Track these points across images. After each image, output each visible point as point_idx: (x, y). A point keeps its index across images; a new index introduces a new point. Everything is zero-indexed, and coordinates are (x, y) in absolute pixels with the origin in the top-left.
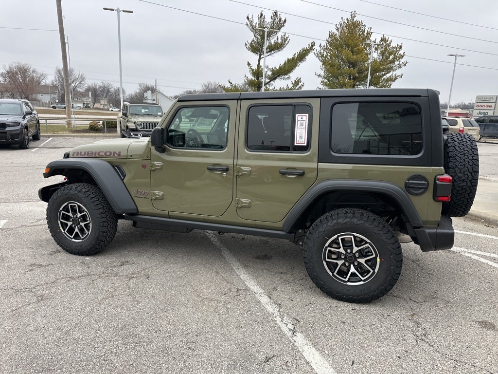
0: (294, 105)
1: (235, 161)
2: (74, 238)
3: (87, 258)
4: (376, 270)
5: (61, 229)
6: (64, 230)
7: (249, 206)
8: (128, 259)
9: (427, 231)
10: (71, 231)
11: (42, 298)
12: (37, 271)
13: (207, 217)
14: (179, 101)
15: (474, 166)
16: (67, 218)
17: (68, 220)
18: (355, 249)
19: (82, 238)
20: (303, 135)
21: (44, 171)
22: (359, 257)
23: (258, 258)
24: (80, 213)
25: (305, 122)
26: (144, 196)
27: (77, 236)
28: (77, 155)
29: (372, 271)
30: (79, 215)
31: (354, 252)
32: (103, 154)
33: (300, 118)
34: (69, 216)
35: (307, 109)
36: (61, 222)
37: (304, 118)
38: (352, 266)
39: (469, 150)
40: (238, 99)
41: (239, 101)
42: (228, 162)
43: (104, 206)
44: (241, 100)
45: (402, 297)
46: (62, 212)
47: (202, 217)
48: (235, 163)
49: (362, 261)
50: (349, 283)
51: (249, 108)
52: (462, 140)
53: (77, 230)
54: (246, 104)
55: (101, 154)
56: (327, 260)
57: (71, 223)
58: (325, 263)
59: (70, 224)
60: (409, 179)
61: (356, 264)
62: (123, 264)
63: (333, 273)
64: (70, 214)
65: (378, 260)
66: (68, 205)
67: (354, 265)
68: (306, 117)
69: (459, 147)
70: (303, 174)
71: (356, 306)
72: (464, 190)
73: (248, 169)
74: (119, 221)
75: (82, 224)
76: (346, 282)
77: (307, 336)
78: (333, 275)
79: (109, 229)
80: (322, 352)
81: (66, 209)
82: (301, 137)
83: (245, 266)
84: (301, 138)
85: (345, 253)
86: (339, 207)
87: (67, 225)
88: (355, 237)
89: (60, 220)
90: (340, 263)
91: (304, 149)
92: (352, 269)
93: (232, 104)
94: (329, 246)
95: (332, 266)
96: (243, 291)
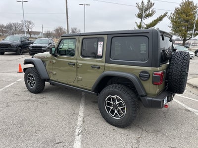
0: (98, 38)
3: (34, 94)
4: (125, 114)
7: (81, 80)
8: (47, 97)
9: (148, 98)
10: (30, 84)
11: (8, 106)
13: (69, 83)
14: (61, 37)
16: (29, 79)
18: (117, 103)
20: (101, 51)
21: (24, 62)
23: (94, 102)
25: (101, 45)
26: (51, 73)
27: (32, 86)
29: (123, 114)
30: (32, 78)
35: (102, 39)
41: (80, 37)
46: (28, 77)
48: (77, 62)
49: (120, 108)
51: (83, 39)
53: (32, 84)
56: (106, 106)
57: (31, 81)
60: (141, 73)
61: (117, 109)
62: (43, 98)
65: (126, 109)
66: (29, 75)
68: (102, 43)
70: (99, 68)
72: (177, 80)
73: (81, 65)
74: (46, 82)
75: (33, 82)
76: (113, 117)
78: (109, 113)
84: (100, 53)
85: (113, 104)
88: (117, 97)
90: (111, 108)
91: (101, 57)
92: (116, 112)
93: (77, 38)
94: (107, 100)
95: (108, 109)
96: (75, 114)
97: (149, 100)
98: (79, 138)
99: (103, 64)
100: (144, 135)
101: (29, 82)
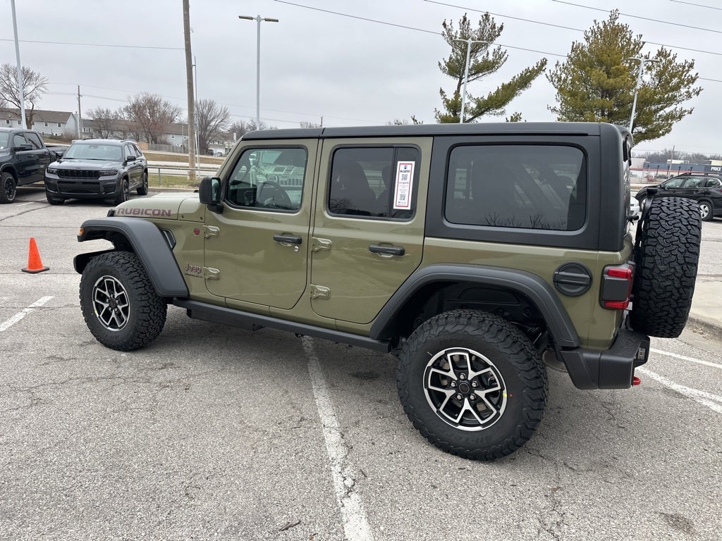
0: (395, 148)
1: (312, 229)
2: (110, 326)
3: (124, 355)
4: (502, 411)
5: (96, 312)
6: (99, 314)
7: (327, 297)
8: (175, 361)
9: (586, 355)
10: (107, 315)
11: (36, 402)
12: (54, 366)
13: (273, 309)
14: (243, 140)
15: (688, 253)
16: (102, 297)
17: (104, 301)
18: (472, 374)
19: (119, 326)
20: (407, 193)
21: (79, 232)
22: (477, 388)
24: (118, 292)
25: (409, 174)
26: (196, 274)
27: (113, 324)
28: (122, 212)
29: (495, 412)
30: (116, 295)
31: (469, 378)
32: (150, 212)
33: (402, 168)
34: (105, 295)
35: (412, 153)
36: (96, 303)
37: (409, 168)
38: (466, 400)
39: (682, 227)
40: (319, 138)
41: (321, 141)
42: (302, 230)
43: (146, 285)
44: (323, 138)
45: (549, 459)
46: (98, 289)
47: (266, 308)
48: (311, 232)
49: (482, 394)
50: (460, 427)
51: (334, 151)
52: (675, 210)
53: (113, 315)
54: (330, 145)
55: (148, 212)
56: (430, 387)
57: (108, 305)
58: (426, 391)
59: (106, 306)
60: (560, 269)
61: (472, 397)
62: (165, 366)
63: (438, 408)
64: (106, 293)
65: (505, 395)
66: (103, 280)
67: (469, 400)
68: (411, 165)
69: (667, 221)
70: (402, 253)
71: (468, 464)
72: (669, 294)
73: (327, 242)
74: (170, 306)
75: (120, 307)
76: (456, 424)
77: (367, 500)
78: (438, 412)
79: (152, 317)
80: (374, 527)
81: (101, 285)
82: (403, 197)
83: (332, 386)
84: (402, 199)
85: (456, 379)
86: (462, 307)
87: (102, 307)
88: (471, 355)
89: (94, 300)
90: (449, 393)
91: (407, 215)
92: (467, 406)
93: (311, 144)
94: (433, 366)
95: (437, 398)
96: (308, 421)
97: (589, 361)
98: (352, 504)
99: (418, 240)
100: (565, 481)
101: (99, 307)
